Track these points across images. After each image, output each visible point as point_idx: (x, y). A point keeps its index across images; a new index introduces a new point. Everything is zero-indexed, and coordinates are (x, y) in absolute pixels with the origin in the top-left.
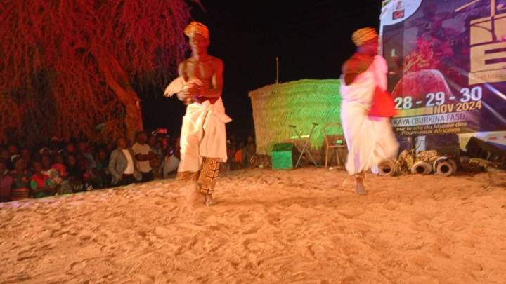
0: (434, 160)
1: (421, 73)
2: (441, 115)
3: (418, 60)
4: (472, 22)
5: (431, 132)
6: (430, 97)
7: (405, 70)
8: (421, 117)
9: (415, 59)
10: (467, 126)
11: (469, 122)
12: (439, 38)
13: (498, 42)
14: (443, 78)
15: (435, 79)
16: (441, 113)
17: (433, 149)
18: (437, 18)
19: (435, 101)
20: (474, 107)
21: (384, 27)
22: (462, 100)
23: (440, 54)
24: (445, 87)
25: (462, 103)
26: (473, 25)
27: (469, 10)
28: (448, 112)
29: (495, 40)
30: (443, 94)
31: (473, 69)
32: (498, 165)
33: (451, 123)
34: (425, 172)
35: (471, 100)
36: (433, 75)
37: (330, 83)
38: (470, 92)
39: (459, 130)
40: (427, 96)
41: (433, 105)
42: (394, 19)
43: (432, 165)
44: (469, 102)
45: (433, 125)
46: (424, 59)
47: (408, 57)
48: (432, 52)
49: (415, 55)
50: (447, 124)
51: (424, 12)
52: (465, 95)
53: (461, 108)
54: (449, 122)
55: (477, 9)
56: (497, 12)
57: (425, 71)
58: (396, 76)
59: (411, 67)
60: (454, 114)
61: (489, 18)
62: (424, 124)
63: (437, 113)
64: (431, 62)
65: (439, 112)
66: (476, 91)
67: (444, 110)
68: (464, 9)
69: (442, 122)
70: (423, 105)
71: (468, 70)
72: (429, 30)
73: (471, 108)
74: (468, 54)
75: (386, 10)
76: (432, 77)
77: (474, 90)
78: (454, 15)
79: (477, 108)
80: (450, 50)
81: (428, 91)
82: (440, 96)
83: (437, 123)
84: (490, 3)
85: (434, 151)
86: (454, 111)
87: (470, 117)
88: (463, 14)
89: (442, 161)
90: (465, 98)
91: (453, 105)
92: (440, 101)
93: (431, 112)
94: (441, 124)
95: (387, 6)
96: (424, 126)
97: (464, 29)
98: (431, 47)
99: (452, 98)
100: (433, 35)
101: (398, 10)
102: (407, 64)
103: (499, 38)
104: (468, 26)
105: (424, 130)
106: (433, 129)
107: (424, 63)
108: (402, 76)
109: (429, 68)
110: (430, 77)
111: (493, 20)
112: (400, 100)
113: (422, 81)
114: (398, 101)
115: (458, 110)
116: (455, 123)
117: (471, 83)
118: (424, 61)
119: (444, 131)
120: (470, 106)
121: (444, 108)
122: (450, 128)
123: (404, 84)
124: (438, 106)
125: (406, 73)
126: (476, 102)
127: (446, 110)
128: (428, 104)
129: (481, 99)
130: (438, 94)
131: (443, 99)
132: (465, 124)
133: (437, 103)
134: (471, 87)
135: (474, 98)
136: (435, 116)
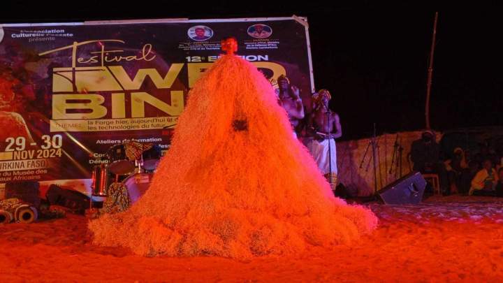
0: (15, 209)
2: (20, 162)
4: (55, 70)
5: (10, 179)
6: (10, 141)
10: (47, 174)
11: (49, 170)
12: (21, 80)
13: (78, 93)
14: (24, 122)
15: (16, 122)
16: (21, 159)
17: (14, 197)
18: (20, 59)
19: (14, 146)
20: (54, 154)
22: (43, 147)
23: (21, 96)
24: (26, 132)
25: (43, 150)
26: (55, 73)
27: (52, 57)
28: (28, 158)
29: (75, 91)
30: (24, 139)
31: (54, 116)
32: (76, 212)
33: (31, 170)
34: (6, 221)
35: (52, 147)
36: (14, 118)
38: (51, 140)
39: (39, 177)
40: (7, 140)
41: (13, 150)
43: (13, 213)
44: (49, 149)
45: (12, 172)
46: (4, 100)
50: (27, 171)
51: (6, 49)
52: (46, 142)
53: (42, 155)
54: (29, 168)
55: (59, 58)
56: (78, 65)
60: (35, 161)
61: (71, 69)
62: (2, 170)
63: (17, 160)
64: (12, 104)
65: (19, 158)
66: (57, 139)
67: (24, 156)
68: (47, 55)
69: (22, 169)
70: (2, 150)
71: (50, 117)
72: (11, 69)
73: (51, 156)
74: (51, 101)
76: (13, 121)
77: (55, 137)
78: (38, 59)
79: (57, 156)
80: (32, 95)
82: (21, 141)
83: (17, 169)
84: (71, 55)
85: (15, 199)
86: (35, 157)
87: (51, 165)
88: (47, 59)
89: (24, 208)
90: (46, 145)
91: (33, 151)
92: (20, 147)
93: (11, 158)
94: (21, 171)
96: (2, 172)
97: (46, 76)
98: (13, 88)
100: (15, 75)
103: (79, 90)
104: (51, 73)
105: (2, 177)
106: (12, 176)
109: (10, 110)
110: (11, 120)
111: (74, 71)
115: (38, 157)
116: (35, 170)
117: (52, 130)
118: (4, 102)
119: (24, 178)
120: (50, 153)
121: (24, 153)
122: (30, 175)
124: (17, 151)
126: (56, 149)
127: (26, 157)
128: (8, 149)
129: (61, 147)
130: (18, 139)
131: (23, 144)
132: (45, 172)
133: (18, 149)
134: (52, 135)
135: (54, 146)
136: (15, 162)
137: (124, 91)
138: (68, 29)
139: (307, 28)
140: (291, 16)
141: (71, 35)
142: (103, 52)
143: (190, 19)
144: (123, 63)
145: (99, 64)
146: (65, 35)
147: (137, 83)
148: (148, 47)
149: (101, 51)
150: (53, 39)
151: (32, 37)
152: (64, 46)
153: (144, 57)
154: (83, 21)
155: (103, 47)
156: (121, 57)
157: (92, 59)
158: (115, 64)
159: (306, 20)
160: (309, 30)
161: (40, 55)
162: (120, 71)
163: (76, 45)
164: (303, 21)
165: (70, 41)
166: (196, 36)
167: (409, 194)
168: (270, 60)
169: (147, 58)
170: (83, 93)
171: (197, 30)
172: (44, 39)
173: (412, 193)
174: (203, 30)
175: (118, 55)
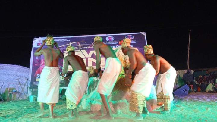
4: (64, 51)
7: (41, 64)
10: (62, 85)
11: (62, 84)
20: (64, 79)
21: (34, 48)
26: (64, 52)
27: (63, 48)
37: (10, 66)
42: (38, 45)
47: (43, 60)
58: (38, 66)
71: (62, 67)
75: (35, 42)
87: (63, 82)
95: (35, 41)
101: (40, 43)
102: (42, 62)
108: (40, 67)
112: (39, 75)
114: (38, 75)
120: (62, 78)
123: (40, 69)
125: (41, 65)
137: (86, 58)
138: (68, 39)
139: (145, 36)
140: (140, 32)
141: (69, 40)
142: (79, 46)
143: (107, 34)
144: (85, 49)
145: (78, 50)
146: (67, 41)
147: (90, 55)
148: (93, 44)
149: (78, 45)
150: (64, 42)
151: (57, 41)
152: (67, 44)
153: (92, 47)
154: (73, 36)
155: (79, 44)
156: (85, 47)
157: (76, 48)
158: (83, 49)
159: (145, 33)
160: (146, 36)
161: (60, 47)
162: (84, 51)
163: (71, 44)
164: (144, 34)
165: (69, 42)
166: (108, 40)
167: (183, 92)
168: (133, 47)
169: (93, 47)
171: (109, 38)
172: (61, 42)
173: (184, 92)
174: (111, 38)
175: (84, 46)
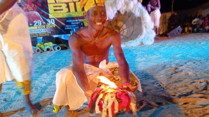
1: (30, 13)
2: (41, 30)
3: (28, 7)
5: (38, 36)
6: (35, 22)
8: (33, 30)
9: (26, 6)
14: (39, 15)
19: (37, 24)
20: (53, 26)
22: (48, 24)
23: (37, 6)
24: (41, 19)
25: (48, 25)
31: (50, 12)
33: (45, 32)
36: (35, 14)
38: (50, 21)
39: (48, 35)
41: (37, 25)
44: (50, 25)
45: (38, 33)
46: (30, 7)
47: (23, 5)
48: (33, 5)
49: (26, 5)
50: (43, 33)
52: (49, 22)
53: (48, 27)
54: (44, 32)
57: (32, 12)
59: (25, 10)
60: (46, 29)
62: (34, 33)
64: (33, 8)
65: (40, 28)
66: (53, 21)
69: (42, 32)
70: (33, 25)
71: (48, 12)
73: (52, 27)
74: (48, 7)
76: (35, 15)
77: (51, 20)
79: (54, 27)
80: (40, 5)
81: (34, 20)
82: (39, 22)
83: (40, 32)
85: (51, 43)
86: (46, 27)
87: (52, 31)
90: (49, 23)
91: (45, 26)
92: (39, 24)
93: (37, 29)
94: (41, 33)
96: (34, 34)
98: (33, 2)
99: (44, 23)
103: (57, 2)
105: (35, 35)
107: (31, 9)
109: (33, 11)
110: (34, 15)
113: (31, 16)
115: (47, 27)
116: (47, 32)
117: (50, 17)
120: (51, 26)
121: (41, 27)
122: (45, 34)
126: (53, 25)
127: (42, 28)
128: (35, 25)
130: (38, 21)
131: (41, 23)
132: (50, 33)
133: (39, 25)
134: (50, 19)
135: (52, 23)
136: (38, 30)
137: (73, 2)
170: (59, 3)
173: (177, 33)
